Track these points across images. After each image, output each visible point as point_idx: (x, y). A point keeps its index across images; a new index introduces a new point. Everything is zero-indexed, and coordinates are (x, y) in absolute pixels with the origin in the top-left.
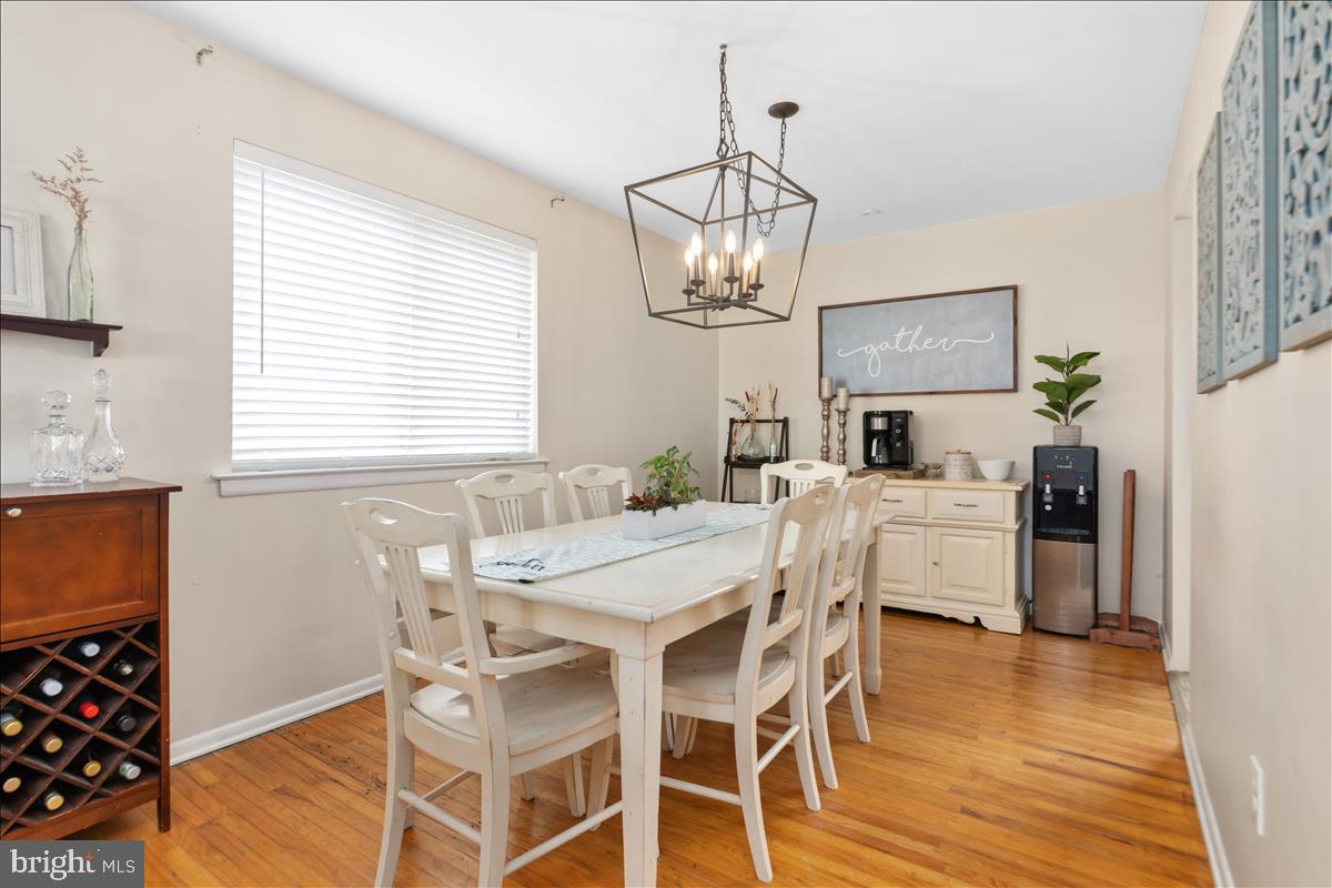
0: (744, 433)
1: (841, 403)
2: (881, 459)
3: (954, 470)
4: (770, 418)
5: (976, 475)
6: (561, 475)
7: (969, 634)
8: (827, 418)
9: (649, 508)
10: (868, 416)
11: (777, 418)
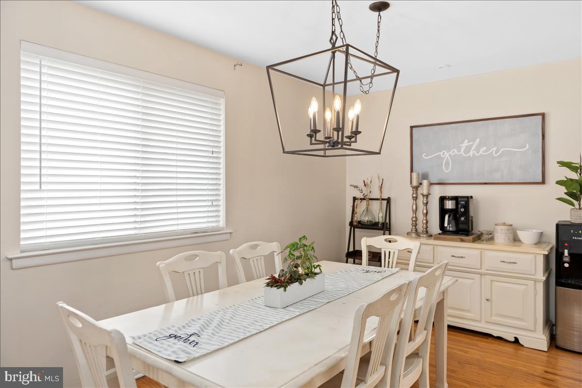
0: (362, 206)
1: (424, 189)
2: (451, 228)
3: (501, 236)
4: (379, 197)
5: (516, 240)
6: (231, 251)
7: (510, 349)
8: (415, 199)
9: (281, 286)
10: (442, 199)
11: (383, 198)
